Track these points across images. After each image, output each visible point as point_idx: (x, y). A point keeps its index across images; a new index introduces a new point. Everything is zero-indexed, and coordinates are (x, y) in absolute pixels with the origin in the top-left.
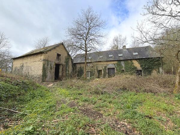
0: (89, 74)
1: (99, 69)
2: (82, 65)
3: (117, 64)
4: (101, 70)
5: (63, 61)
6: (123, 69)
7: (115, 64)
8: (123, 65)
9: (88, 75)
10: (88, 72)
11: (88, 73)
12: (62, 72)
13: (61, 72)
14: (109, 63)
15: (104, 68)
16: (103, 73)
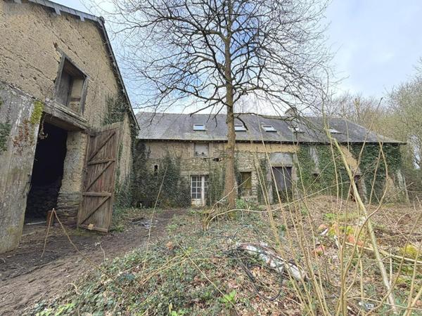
0: (203, 188)
1: (241, 169)
2: (175, 151)
3: (300, 155)
4: (250, 173)
5: (93, 114)
6: (317, 170)
7: (291, 154)
8: (315, 159)
9: (199, 190)
10: (199, 177)
11: (200, 184)
12: (86, 174)
13: (79, 177)
14: (275, 148)
15: (257, 164)
16: (254, 182)
